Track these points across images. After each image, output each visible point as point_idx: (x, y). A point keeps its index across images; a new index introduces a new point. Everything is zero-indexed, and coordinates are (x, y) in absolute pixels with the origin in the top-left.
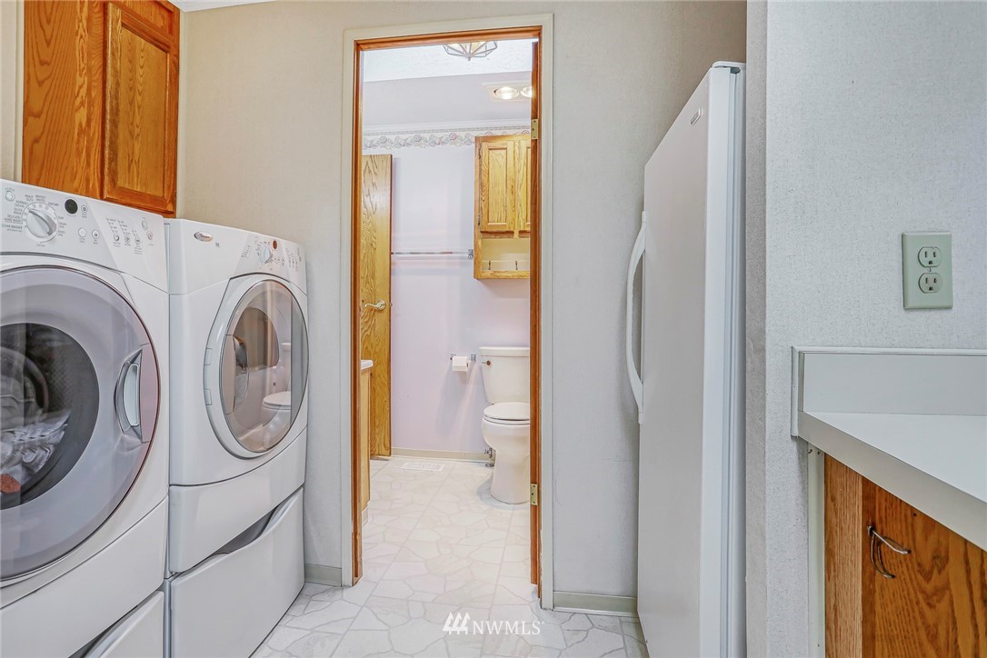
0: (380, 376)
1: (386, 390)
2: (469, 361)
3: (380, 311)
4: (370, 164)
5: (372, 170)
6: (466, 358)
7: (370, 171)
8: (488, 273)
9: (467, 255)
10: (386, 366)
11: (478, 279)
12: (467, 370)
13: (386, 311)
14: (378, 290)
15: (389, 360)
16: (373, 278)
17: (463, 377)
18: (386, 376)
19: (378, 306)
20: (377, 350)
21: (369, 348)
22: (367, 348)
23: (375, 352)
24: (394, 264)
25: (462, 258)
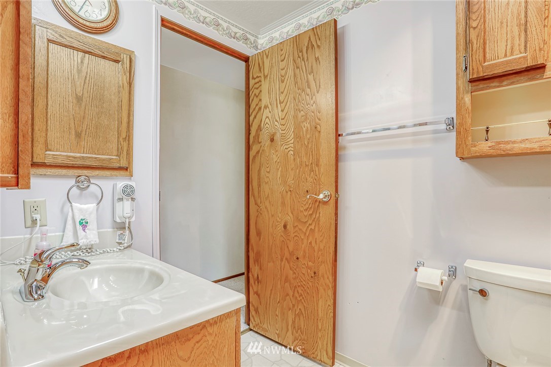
0: (323, 276)
1: (330, 293)
2: (445, 278)
3: (325, 203)
4: (313, 39)
5: (314, 43)
6: (439, 272)
7: (313, 46)
8: (484, 147)
9: (444, 127)
10: (330, 266)
11: (462, 159)
12: (440, 289)
13: (333, 202)
14: (322, 179)
15: (336, 260)
16: (317, 165)
17: (435, 298)
18: (330, 278)
19: (321, 196)
20: (322, 247)
21: (313, 244)
22: (311, 243)
23: (319, 250)
24: (344, 148)
25: (436, 132)
